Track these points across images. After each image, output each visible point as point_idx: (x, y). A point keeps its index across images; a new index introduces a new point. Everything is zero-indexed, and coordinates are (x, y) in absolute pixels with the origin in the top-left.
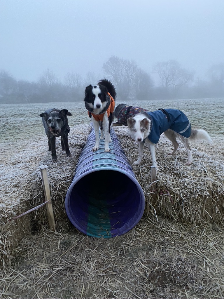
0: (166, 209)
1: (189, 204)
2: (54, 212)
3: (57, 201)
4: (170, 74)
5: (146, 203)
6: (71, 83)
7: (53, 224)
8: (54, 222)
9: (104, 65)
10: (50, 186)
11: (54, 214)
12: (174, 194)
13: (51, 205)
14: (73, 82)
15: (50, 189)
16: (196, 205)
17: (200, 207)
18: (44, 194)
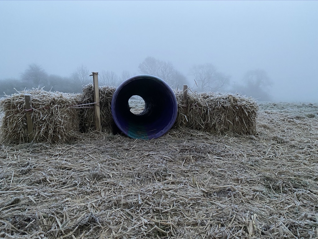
0: (195, 120)
1: (214, 114)
2: (101, 116)
3: (104, 105)
4: (206, 77)
5: (178, 113)
6: (105, 80)
7: (99, 126)
8: (100, 124)
9: (140, 65)
10: (99, 91)
11: (101, 118)
12: (202, 106)
13: (99, 108)
14: (107, 79)
15: (99, 93)
16: (219, 115)
17: (223, 117)
18: (93, 97)
